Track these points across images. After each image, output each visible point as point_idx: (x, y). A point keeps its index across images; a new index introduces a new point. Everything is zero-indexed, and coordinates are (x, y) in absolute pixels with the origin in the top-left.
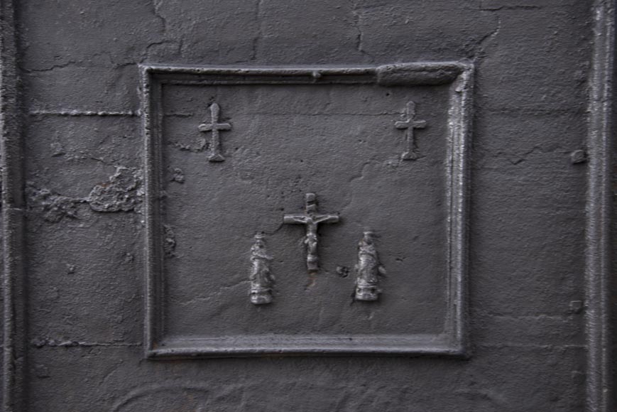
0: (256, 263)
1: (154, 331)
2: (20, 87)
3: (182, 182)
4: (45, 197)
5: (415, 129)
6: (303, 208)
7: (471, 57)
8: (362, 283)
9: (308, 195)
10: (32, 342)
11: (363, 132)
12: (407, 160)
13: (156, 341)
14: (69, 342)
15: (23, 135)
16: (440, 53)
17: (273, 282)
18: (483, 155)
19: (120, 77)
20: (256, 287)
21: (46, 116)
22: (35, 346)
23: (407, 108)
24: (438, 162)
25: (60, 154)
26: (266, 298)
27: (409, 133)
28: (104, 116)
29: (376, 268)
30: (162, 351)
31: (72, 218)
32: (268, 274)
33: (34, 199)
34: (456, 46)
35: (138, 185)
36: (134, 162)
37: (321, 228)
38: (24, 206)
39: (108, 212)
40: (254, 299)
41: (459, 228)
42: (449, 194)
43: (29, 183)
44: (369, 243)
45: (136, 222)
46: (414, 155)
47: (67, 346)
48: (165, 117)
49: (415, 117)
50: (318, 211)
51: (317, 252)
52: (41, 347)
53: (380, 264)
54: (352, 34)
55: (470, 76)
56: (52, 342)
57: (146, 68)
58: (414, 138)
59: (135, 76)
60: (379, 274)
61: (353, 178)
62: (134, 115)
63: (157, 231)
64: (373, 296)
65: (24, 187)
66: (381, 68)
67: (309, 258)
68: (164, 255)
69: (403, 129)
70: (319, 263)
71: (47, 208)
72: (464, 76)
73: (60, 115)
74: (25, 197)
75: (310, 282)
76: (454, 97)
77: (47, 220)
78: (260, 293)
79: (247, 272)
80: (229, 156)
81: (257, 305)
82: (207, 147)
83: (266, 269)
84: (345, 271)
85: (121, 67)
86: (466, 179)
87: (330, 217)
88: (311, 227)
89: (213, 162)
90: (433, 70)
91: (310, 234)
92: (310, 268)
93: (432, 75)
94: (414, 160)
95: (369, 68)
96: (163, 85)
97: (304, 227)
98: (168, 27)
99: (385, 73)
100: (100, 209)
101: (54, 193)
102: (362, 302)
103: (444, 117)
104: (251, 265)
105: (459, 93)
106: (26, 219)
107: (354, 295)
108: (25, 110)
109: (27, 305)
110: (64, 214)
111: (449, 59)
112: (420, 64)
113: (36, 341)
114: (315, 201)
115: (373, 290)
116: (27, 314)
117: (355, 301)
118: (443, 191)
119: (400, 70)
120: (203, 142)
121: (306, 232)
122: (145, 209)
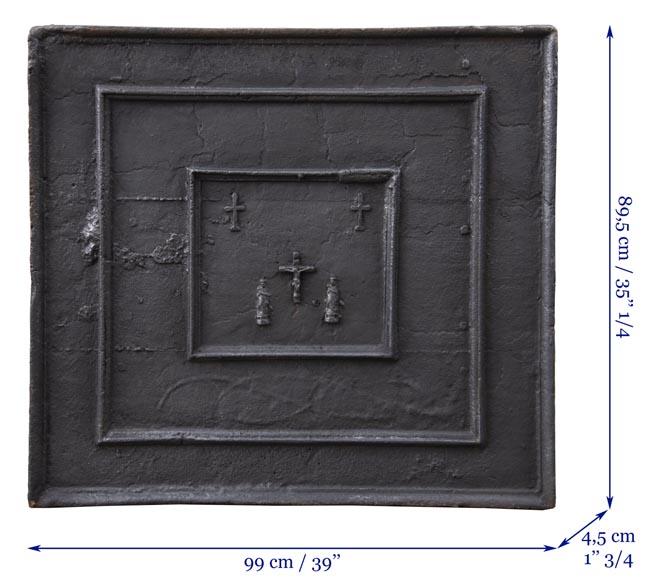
0: (260, 298)
1: (194, 343)
2: (112, 182)
3: (213, 244)
4: (125, 254)
5: (363, 211)
6: (291, 262)
7: (399, 165)
8: (329, 311)
9: (294, 253)
10: (116, 347)
11: (330, 213)
12: (358, 230)
13: (195, 348)
14: (139, 348)
15: (112, 213)
16: (379, 163)
17: (271, 310)
18: (406, 228)
19: (174, 176)
20: (260, 314)
21: (127, 201)
22: (117, 350)
23: (358, 197)
24: (378, 232)
25: (136, 225)
26: (266, 321)
27: (360, 214)
28: (164, 201)
29: (338, 301)
30: (200, 355)
31: (143, 267)
32: (268, 306)
33: (118, 255)
34: (390, 158)
35: (185, 246)
36: (182, 230)
37: (303, 275)
38: (112, 259)
39: (165, 264)
40: (259, 322)
41: (391, 276)
42: (385, 253)
43: (116, 244)
44: (333, 285)
45: (183, 270)
46: (362, 228)
47: (138, 351)
48: (203, 201)
49: (363, 204)
50: (300, 263)
51: (300, 291)
52: (121, 351)
53: (340, 299)
54: (323, 149)
55: (398, 178)
56: (128, 348)
57: (192, 171)
58: (363, 216)
59: (185, 174)
60: (340, 305)
61: (323, 243)
62: (183, 200)
63: (197, 277)
64: (336, 320)
65: (112, 246)
66: (341, 172)
67: (295, 295)
68: (201, 292)
69: (355, 211)
70: (300, 298)
71: (126, 261)
72: (394, 178)
73: (136, 200)
74: (112, 253)
75: (295, 310)
76: (388, 191)
77: (126, 269)
78: (263, 318)
79: (255, 304)
80: (244, 227)
81: (261, 326)
82: (229, 221)
83: (266, 302)
84: (318, 303)
85: (175, 169)
86: (395, 244)
87: (308, 268)
88: (296, 275)
89: (233, 231)
90: (375, 174)
91: (295, 279)
92: (296, 301)
93: (374, 177)
94: (363, 231)
95: (334, 172)
96: (202, 181)
97: (291, 275)
98: (206, 144)
99: (345, 175)
100: (160, 261)
101: (131, 251)
102: (329, 323)
103: (382, 203)
104: (257, 299)
105: (391, 189)
106: (113, 267)
107: (324, 319)
108: (114, 197)
109: (113, 324)
110: (137, 265)
111: (384, 167)
112: (366, 170)
113: (117, 347)
114: (299, 257)
115: (336, 316)
116: (112, 330)
117: (324, 323)
118: (381, 251)
119: (354, 174)
120: (227, 218)
121: (293, 278)
122: (189, 262)
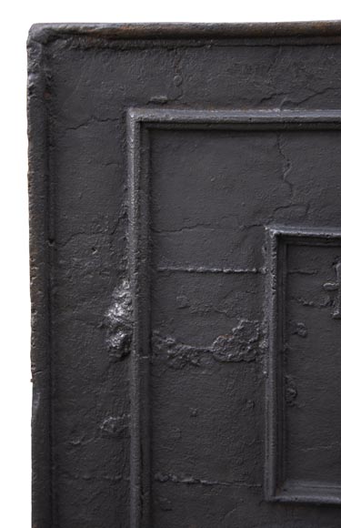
2: (151, 246)
3: (305, 336)
4: (170, 347)
10: (156, 476)
13: (279, 484)
14: (191, 480)
15: (151, 289)
19: (246, 237)
21: (174, 272)
22: (158, 480)
25: (186, 307)
28: (229, 273)
30: (286, 497)
31: (196, 365)
33: (160, 347)
35: (261, 337)
36: (257, 314)
38: (151, 352)
39: (231, 362)
43: (156, 332)
45: (258, 371)
47: (189, 483)
48: (289, 274)
52: (165, 481)
56: (175, 477)
57: (275, 232)
59: (262, 235)
62: (258, 272)
63: (281, 383)
65: (151, 336)
68: (285, 403)
71: (172, 356)
73: (187, 271)
74: (151, 345)
77: (171, 367)
82: (331, 304)
85: (247, 228)
89: (338, 319)
96: (288, 245)
98: (295, 192)
100: (222, 358)
101: (178, 341)
106: (151, 364)
108: (153, 266)
109: (151, 443)
110: (189, 362)
113: (158, 475)
116: (151, 451)
120: (327, 299)
122: (268, 362)
